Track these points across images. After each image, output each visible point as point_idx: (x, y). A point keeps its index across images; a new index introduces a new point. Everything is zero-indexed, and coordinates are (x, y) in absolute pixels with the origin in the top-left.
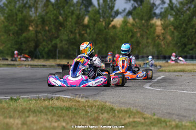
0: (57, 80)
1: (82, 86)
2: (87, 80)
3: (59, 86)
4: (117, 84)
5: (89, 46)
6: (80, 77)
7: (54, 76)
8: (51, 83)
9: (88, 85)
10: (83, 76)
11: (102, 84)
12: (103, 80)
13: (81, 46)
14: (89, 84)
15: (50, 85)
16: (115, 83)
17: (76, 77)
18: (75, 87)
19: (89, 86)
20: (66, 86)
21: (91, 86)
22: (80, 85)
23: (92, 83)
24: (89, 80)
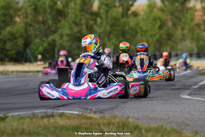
0: (52, 90)
1: (89, 97)
2: (96, 89)
3: (55, 99)
4: (137, 93)
5: (94, 41)
6: (86, 85)
7: (48, 85)
8: (44, 95)
9: (98, 96)
10: (90, 84)
11: (118, 94)
12: (119, 88)
13: (83, 41)
14: (99, 94)
15: (43, 98)
16: (135, 92)
17: (79, 85)
18: (80, 99)
19: (99, 98)
20: (66, 98)
21: (102, 98)
22: (87, 96)
23: (103, 93)
24: (99, 89)
